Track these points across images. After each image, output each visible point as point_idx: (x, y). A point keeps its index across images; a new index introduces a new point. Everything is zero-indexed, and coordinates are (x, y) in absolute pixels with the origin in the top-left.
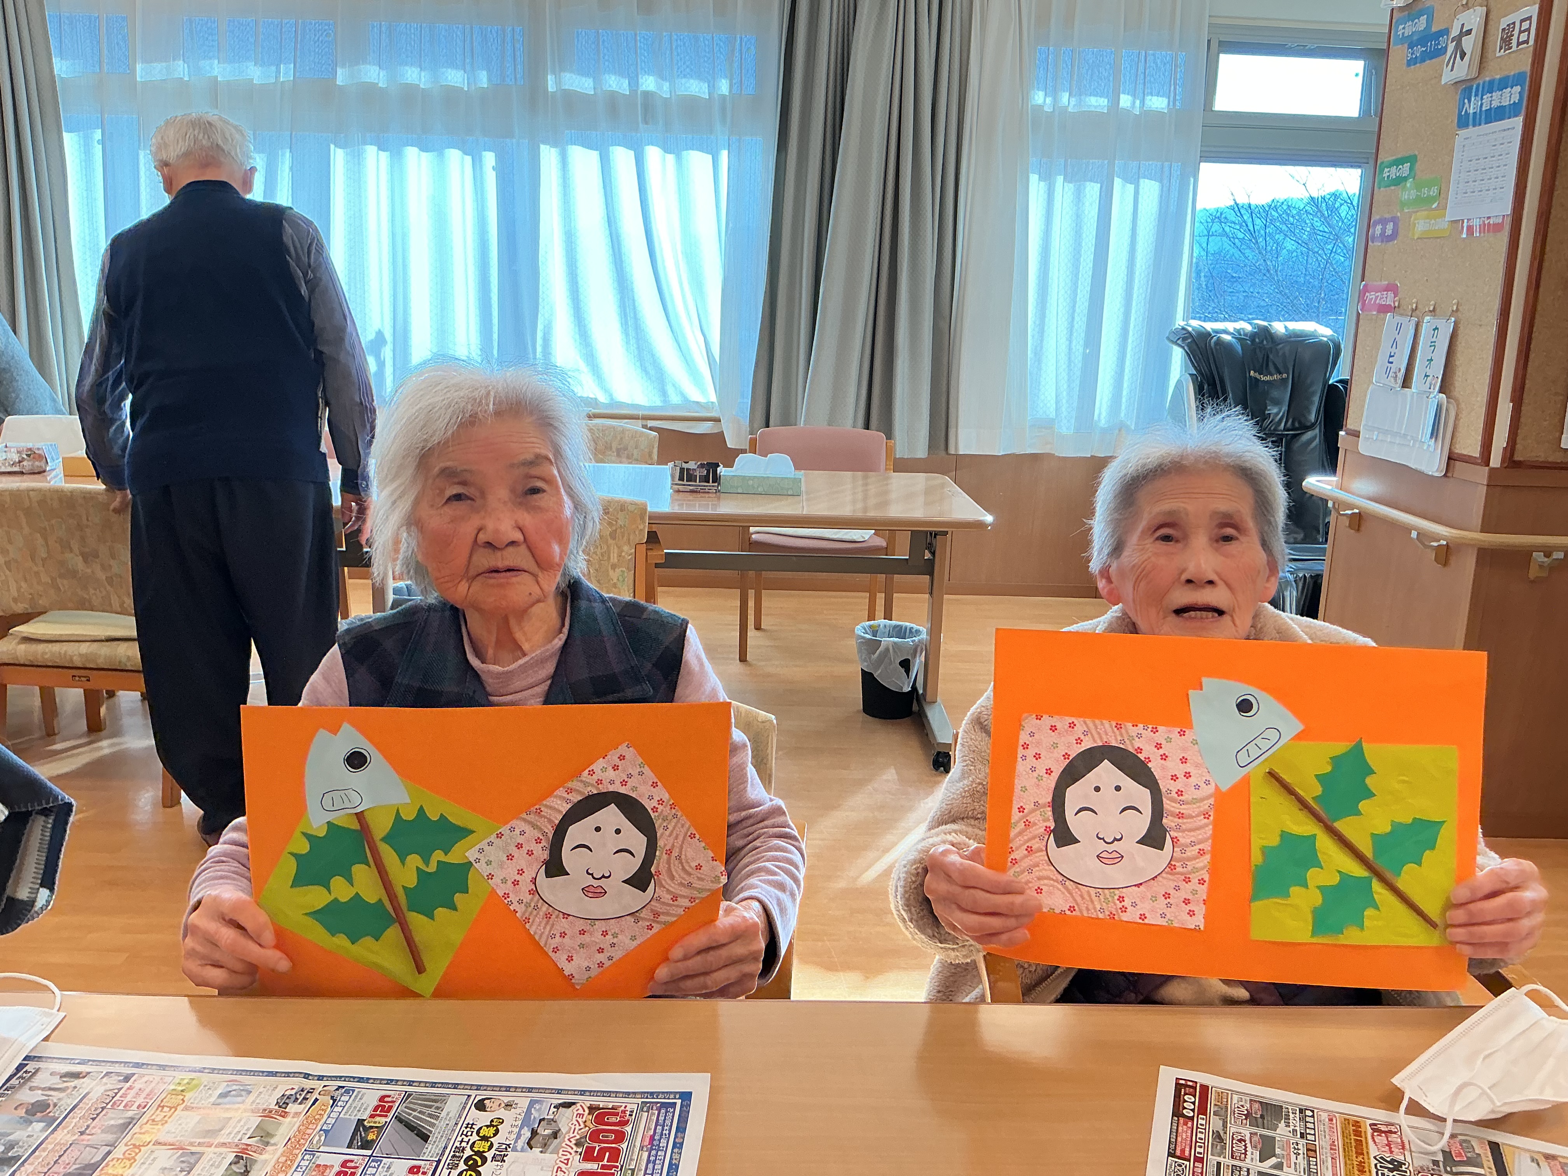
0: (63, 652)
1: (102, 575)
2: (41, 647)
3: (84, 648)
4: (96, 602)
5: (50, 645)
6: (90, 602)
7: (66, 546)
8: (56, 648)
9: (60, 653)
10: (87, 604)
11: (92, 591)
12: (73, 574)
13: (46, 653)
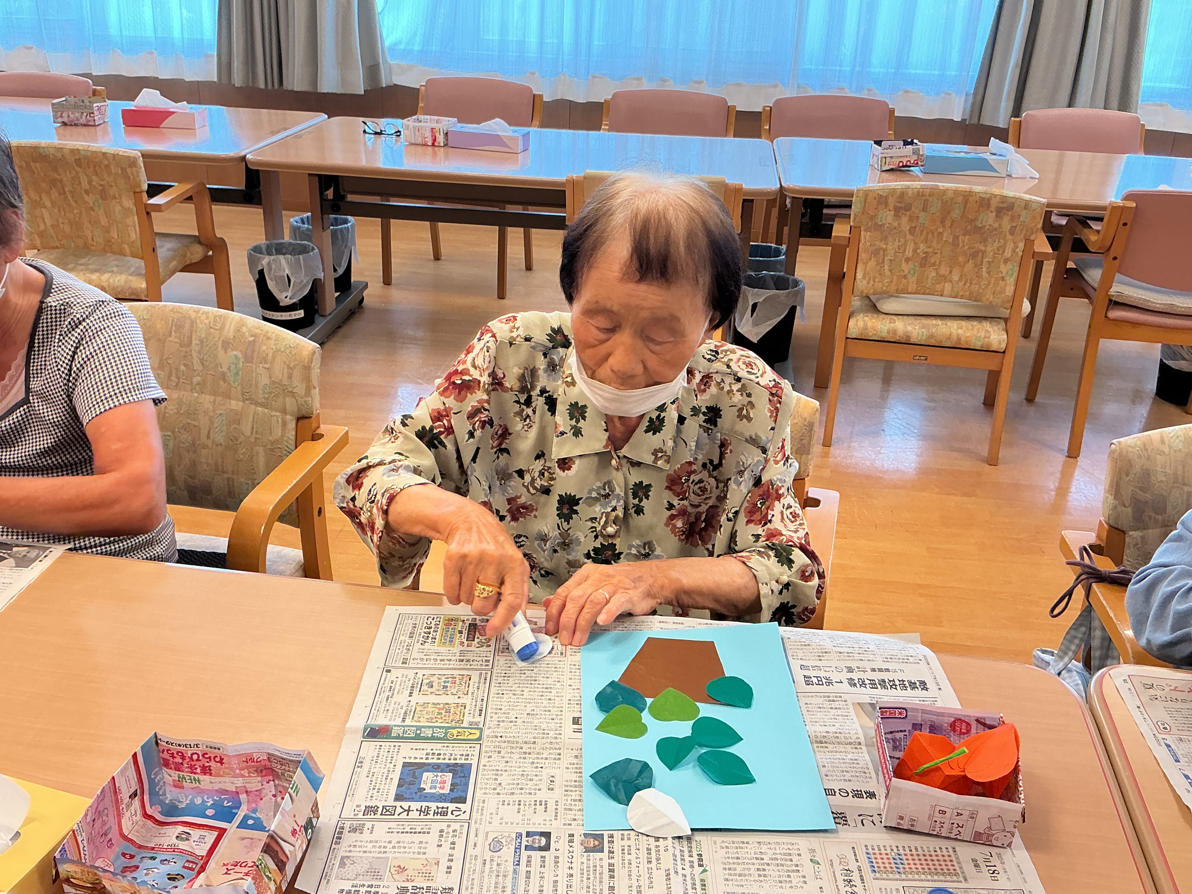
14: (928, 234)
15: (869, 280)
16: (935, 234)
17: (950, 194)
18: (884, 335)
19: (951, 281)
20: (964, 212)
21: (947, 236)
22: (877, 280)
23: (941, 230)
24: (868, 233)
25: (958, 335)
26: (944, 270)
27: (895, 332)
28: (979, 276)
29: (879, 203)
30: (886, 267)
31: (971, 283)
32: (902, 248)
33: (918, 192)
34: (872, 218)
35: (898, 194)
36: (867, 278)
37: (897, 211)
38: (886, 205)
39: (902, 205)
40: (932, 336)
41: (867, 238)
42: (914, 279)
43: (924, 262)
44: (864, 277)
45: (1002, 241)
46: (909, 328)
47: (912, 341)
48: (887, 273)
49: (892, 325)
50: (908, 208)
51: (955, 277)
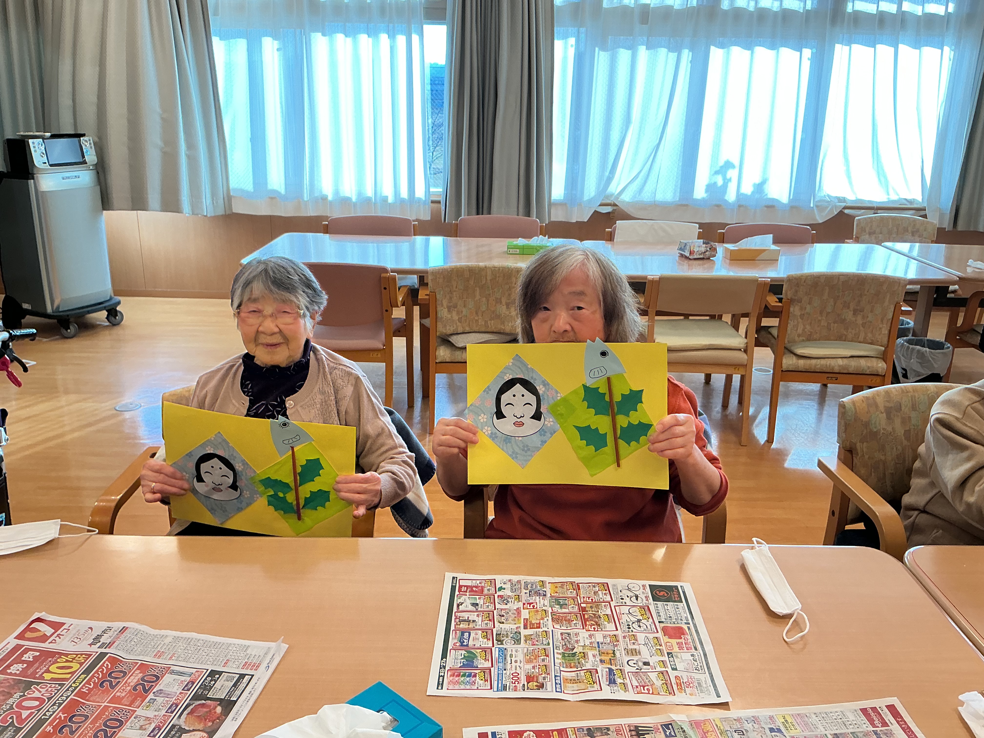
0: (828, 364)
1: (860, 321)
2: (813, 362)
3: (840, 362)
4: (850, 336)
5: (819, 360)
6: (846, 336)
7: (846, 305)
8: (823, 362)
9: (826, 365)
10: (844, 338)
11: (850, 330)
12: (843, 321)
13: (817, 365)
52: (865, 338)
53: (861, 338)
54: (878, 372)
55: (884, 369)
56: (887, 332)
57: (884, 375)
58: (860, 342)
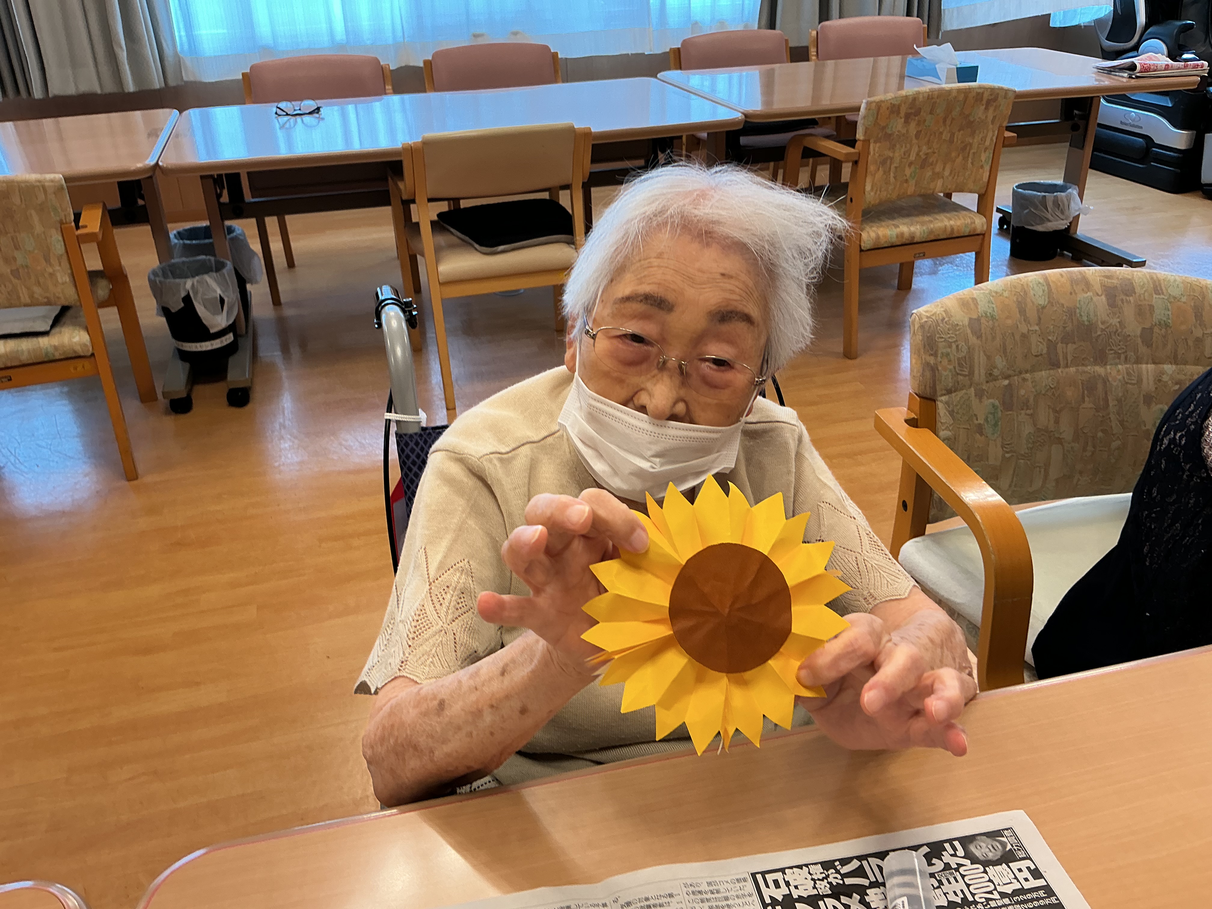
14: (931, 135)
15: (877, 191)
16: (937, 135)
17: (954, 94)
18: (894, 240)
19: (943, 177)
20: (963, 108)
21: (946, 136)
22: (883, 189)
23: (941, 130)
24: (878, 145)
25: (951, 226)
26: (938, 169)
27: (902, 234)
28: (965, 168)
29: (892, 112)
30: (892, 175)
31: (958, 176)
32: (907, 153)
33: (929, 95)
34: (884, 128)
35: (910, 101)
36: (875, 189)
37: (908, 118)
38: (898, 113)
39: (913, 111)
40: (931, 232)
41: (877, 149)
42: (914, 181)
43: (924, 163)
44: (872, 189)
45: (985, 131)
46: (912, 229)
47: (916, 240)
48: (892, 179)
49: (898, 230)
50: (918, 113)
51: (947, 173)
52: (32, 296)
53: (25, 298)
54: (75, 352)
55: (85, 345)
56: (67, 279)
57: (93, 355)
58: (26, 305)
